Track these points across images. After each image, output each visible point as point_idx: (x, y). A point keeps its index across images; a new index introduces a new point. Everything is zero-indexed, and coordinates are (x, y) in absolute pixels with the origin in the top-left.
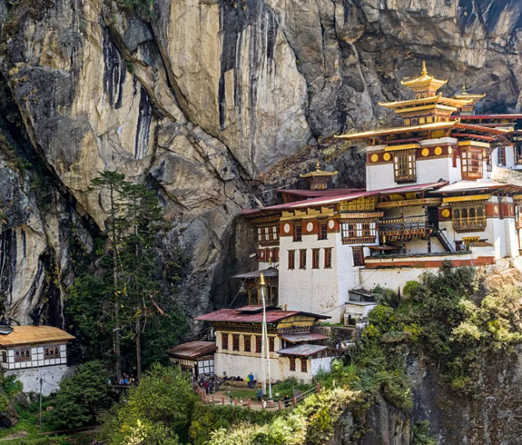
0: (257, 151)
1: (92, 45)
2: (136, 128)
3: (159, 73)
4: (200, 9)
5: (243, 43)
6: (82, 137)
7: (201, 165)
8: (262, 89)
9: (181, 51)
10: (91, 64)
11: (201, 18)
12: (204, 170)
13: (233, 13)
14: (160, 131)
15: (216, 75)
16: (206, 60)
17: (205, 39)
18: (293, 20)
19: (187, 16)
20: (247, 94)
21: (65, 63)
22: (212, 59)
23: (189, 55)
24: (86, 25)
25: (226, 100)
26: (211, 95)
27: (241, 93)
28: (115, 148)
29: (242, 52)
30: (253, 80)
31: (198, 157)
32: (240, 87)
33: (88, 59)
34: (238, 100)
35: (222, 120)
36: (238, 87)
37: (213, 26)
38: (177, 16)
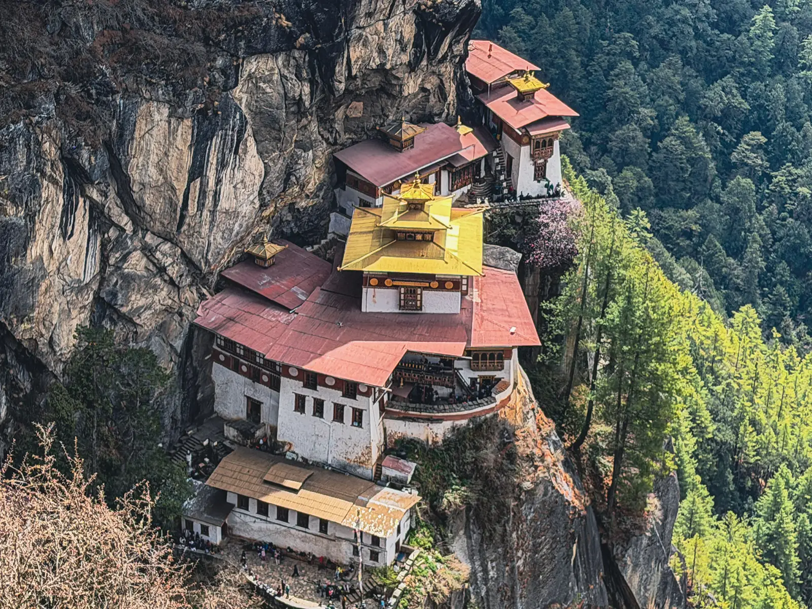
0: (212, 247)
1: (50, 184)
2: (85, 252)
3: (111, 187)
4: (170, 123)
5: (213, 149)
6: (39, 286)
7: (155, 276)
8: (226, 189)
9: (145, 166)
10: (49, 206)
11: (172, 132)
12: (158, 281)
13: (207, 122)
14: (109, 247)
15: (181, 187)
16: (172, 174)
17: (173, 153)
18: (253, 102)
19: (155, 132)
20: (211, 198)
21: (17, 208)
22: (179, 171)
23: (152, 171)
24: (45, 164)
25: (189, 208)
26: (173, 205)
27: (205, 198)
28: (64, 280)
29: (210, 159)
30: (219, 181)
31: (151, 267)
32: (205, 192)
33: (47, 201)
34: (201, 206)
35: (180, 225)
36: (203, 193)
37: (185, 141)
38: (142, 133)
